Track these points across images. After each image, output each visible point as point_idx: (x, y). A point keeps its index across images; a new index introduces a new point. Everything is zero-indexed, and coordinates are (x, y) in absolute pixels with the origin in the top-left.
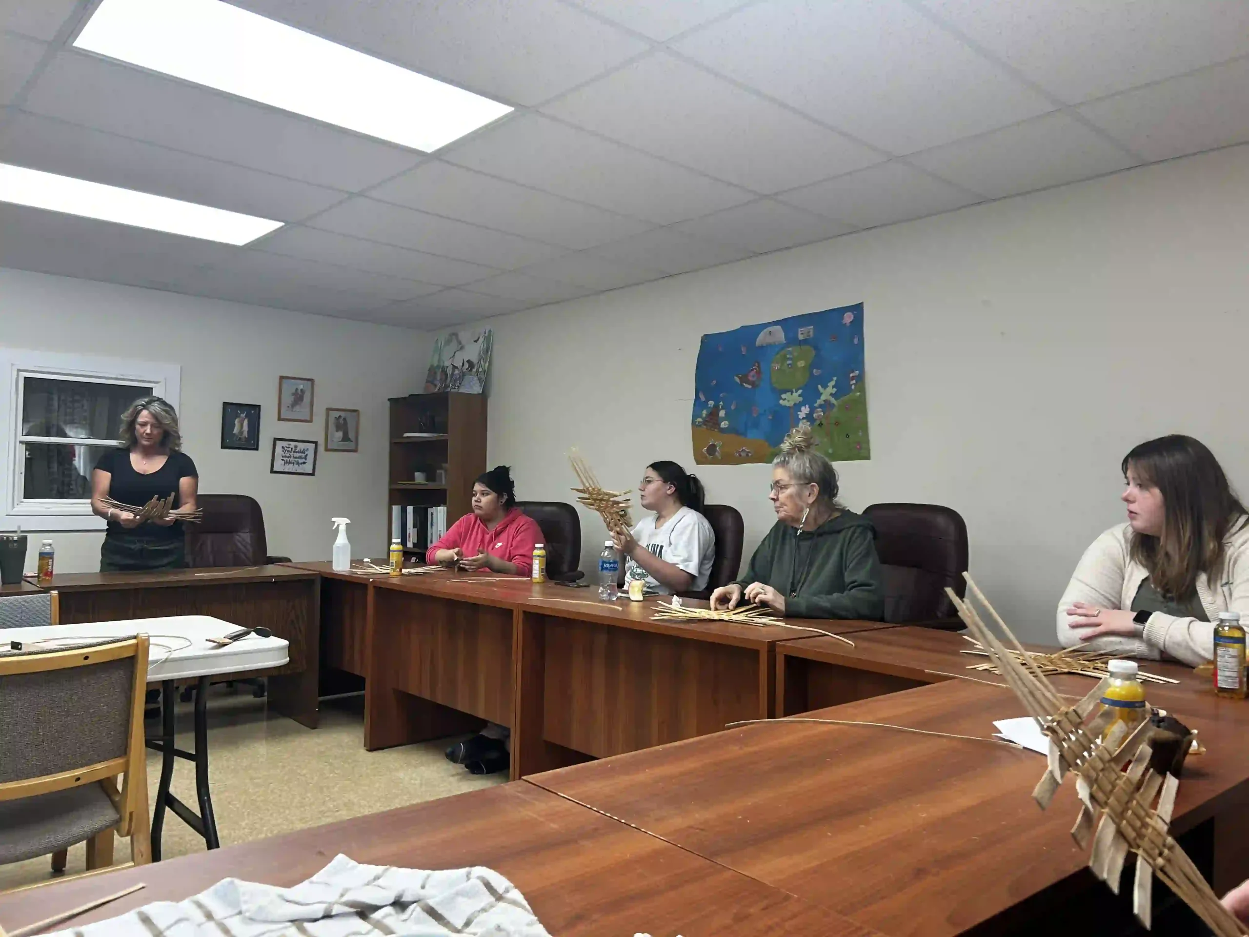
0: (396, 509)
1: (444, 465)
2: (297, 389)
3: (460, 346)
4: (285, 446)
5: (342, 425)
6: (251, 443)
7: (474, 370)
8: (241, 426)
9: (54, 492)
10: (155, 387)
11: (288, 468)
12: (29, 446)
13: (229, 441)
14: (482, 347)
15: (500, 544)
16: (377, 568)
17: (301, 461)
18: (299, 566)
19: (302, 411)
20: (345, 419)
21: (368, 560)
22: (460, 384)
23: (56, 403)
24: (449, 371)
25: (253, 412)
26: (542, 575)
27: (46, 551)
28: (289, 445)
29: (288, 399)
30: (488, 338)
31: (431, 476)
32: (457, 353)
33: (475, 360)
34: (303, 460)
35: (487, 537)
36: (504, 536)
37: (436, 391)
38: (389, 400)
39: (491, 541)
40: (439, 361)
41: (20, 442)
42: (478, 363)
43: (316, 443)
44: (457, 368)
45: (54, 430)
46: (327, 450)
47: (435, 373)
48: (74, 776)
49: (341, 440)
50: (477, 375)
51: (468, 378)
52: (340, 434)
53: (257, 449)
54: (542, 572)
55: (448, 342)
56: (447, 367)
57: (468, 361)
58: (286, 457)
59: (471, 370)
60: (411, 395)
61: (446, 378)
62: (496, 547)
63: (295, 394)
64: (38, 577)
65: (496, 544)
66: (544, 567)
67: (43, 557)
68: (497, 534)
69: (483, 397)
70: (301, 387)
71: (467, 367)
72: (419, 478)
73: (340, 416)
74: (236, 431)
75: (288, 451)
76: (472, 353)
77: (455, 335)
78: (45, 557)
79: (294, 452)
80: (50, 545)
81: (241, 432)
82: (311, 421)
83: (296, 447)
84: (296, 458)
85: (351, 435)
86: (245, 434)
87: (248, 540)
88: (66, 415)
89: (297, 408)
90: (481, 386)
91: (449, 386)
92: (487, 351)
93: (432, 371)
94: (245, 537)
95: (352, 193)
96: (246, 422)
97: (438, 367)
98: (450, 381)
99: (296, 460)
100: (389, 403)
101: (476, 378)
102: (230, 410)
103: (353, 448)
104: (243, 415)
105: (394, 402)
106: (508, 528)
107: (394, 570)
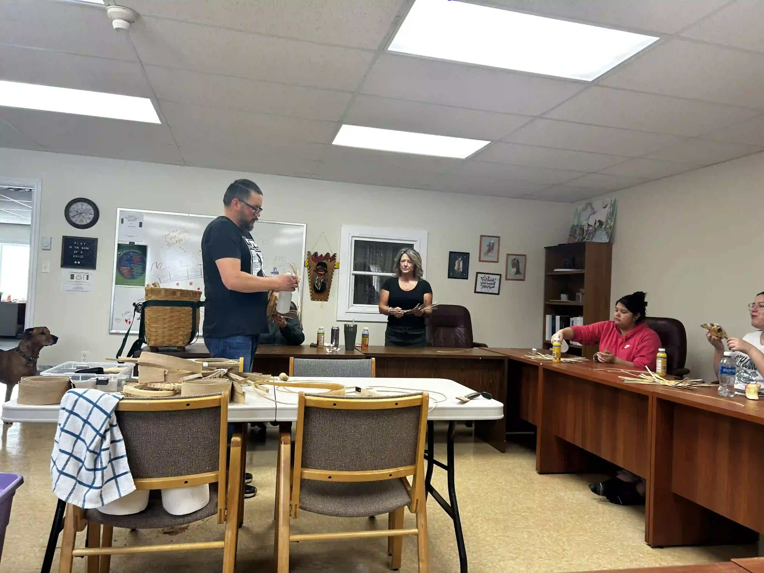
0: (548, 317)
1: (581, 290)
2: (490, 243)
3: (593, 212)
4: (482, 277)
5: (516, 264)
6: (464, 275)
7: (603, 226)
8: (459, 265)
9: (367, 300)
10: (415, 244)
11: (484, 290)
12: (356, 276)
13: (452, 274)
14: (609, 211)
15: (628, 346)
16: (543, 356)
17: (492, 286)
18: (493, 350)
19: (492, 256)
20: (518, 261)
21: (535, 350)
22: (593, 236)
23: (368, 253)
24: (586, 228)
25: (465, 256)
26: (664, 371)
27: (365, 333)
28: (485, 276)
29: (485, 248)
30: (614, 206)
31: (572, 297)
32: (591, 216)
33: (603, 220)
34: (493, 286)
35: (620, 340)
36: (632, 341)
37: (576, 241)
38: (545, 248)
39: (622, 343)
40: (578, 221)
41: (352, 274)
42: (607, 221)
43: (500, 275)
44: (591, 226)
45: (367, 268)
46: (507, 279)
47: (575, 230)
48: (389, 473)
49: (515, 273)
50: (605, 230)
51: (598, 233)
52: (514, 270)
53: (467, 279)
54: (664, 369)
55: (585, 209)
56: (584, 226)
57: (599, 221)
58: (483, 283)
59: (601, 227)
60: (559, 245)
61: (583, 233)
62: (625, 347)
63: (489, 246)
64: (362, 347)
65: (625, 345)
66: (666, 365)
67: (364, 337)
68: (627, 339)
69: (609, 246)
70: (493, 241)
71: (598, 225)
72: (564, 297)
73: (515, 259)
74: (456, 268)
75: (485, 280)
76: (602, 215)
77: (590, 204)
78: (365, 336)
79: (488, 281)
80: (367, 330)
81: (459, 269)
82: (497, 262)
83: (489, 277)
84: (489, 284)
85: (522, 270)
86: (461, 270)
87: (463, 332)
88: (373, 259)
89: (490, 254)
90: (608, 237)
91: (585, 238)
92: (613, 215)
93: (573, 229)
94: (461, 330)
95: (535, 117)
96: (461, 263)
97: (577, 225)
98: (586, 235)
99: (489, 285)
100: (544, 249)
101: (604, 233)
102: (453, 256)
103: (522, 278)
104: (460, 259)
105: (548, 249)
106: (635, 336)
107: (556, 358)
